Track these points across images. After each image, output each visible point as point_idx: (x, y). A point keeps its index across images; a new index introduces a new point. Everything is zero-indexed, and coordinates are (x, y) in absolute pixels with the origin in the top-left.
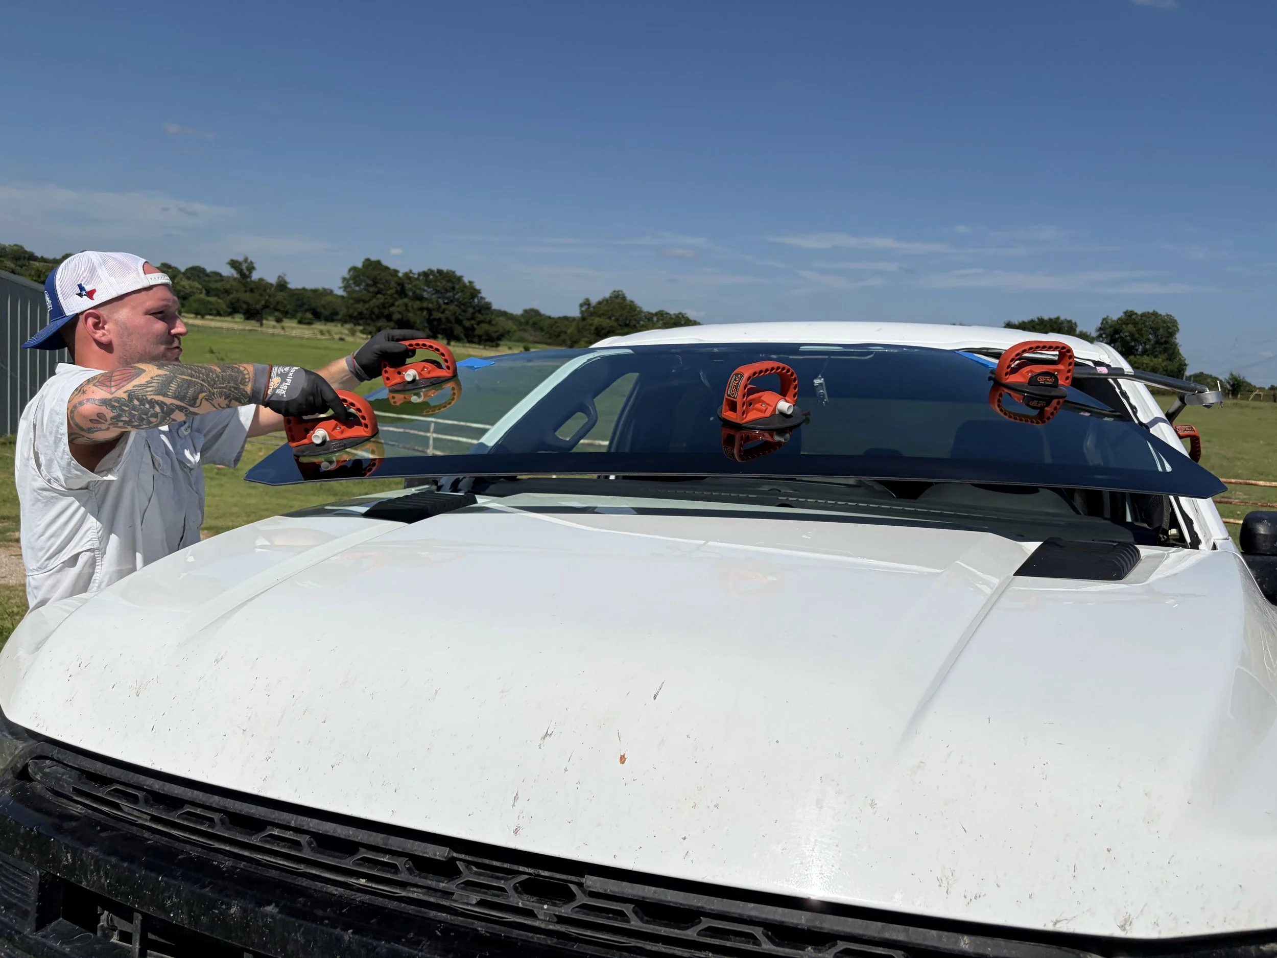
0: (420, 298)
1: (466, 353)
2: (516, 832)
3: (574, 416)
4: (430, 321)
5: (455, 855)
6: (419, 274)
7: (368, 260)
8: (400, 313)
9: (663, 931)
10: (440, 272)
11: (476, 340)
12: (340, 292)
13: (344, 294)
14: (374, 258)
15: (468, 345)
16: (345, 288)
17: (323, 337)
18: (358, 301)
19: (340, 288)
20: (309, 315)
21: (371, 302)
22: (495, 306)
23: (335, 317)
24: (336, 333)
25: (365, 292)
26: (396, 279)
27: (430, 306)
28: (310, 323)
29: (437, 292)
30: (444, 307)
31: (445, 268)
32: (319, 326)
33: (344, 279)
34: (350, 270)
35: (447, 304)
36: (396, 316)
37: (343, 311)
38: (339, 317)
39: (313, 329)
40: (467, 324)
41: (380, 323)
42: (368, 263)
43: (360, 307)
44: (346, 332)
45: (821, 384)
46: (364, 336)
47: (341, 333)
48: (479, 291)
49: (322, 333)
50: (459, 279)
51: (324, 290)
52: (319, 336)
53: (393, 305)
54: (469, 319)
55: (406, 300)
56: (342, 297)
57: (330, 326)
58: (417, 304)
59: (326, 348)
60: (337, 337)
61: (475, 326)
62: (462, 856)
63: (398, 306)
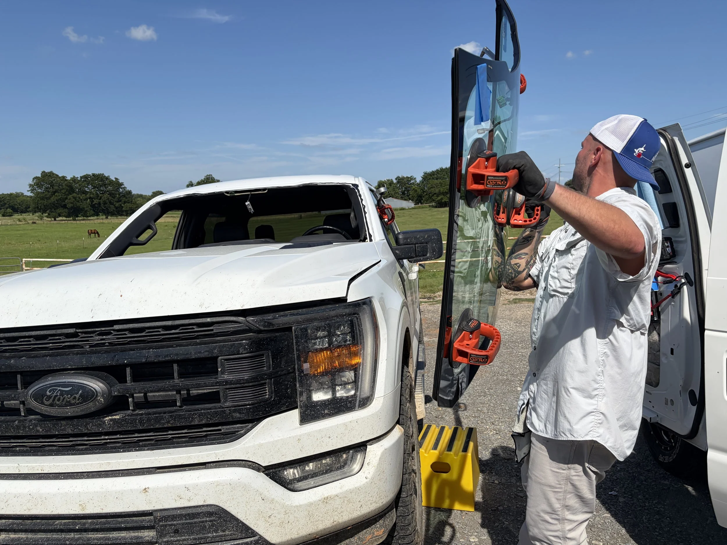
0: (85, 193)
1: (119, 222)
2: (92, 317)
3: (146, 231)
4: (93, 206)
5: (77, 331)
6: (81, 177)
7: (44, 172)
8: (72, 203)
9: (136, 335)
10: (94, 175)
11: (124, 213)
12: (29, 194)
13: (32, 195)
14: (47, 170)
15: (119, 217)
16: (32, 191)
17: (21, 223)
18: (42, 199)
19: (28, 191)
20: (9, 210)
21: (52, 198)
22: (134, 192)
23: (28, 210)
24: (30, 220)
25: (47, 193)
26: (66, 182)
27: (92, 196)
28: (11, 216)
29: (94, 187)
30: (100, 195)
31: (97, 172)
32: (16, 216)
33: (30, 185)
34: (34, 179)
35: (102, 193)
36: (69, 206)
37: (32, 206)
38: (30, 209)
39: (13, 219)
40: (117, 205)
41: (59, 211)
42: (45, 174)
43: (45, 202)
44: (37, 218)
45: (248, 204)
46: (49, 219)
47: (33, 219)
48: (122, 184)
49: (19, 220)
50: (107, 178)
51: (17, 193)
52: (18, 223)
53: (66, 198)
54: (118, 202)
55: (75, 195)
56: (31, 197)
57: (25, 216)
58: (83, 197)
59: (24, 230)
60: (31, 222)
61: (123, 205)
62: (80, 330)
63: (70, 199)
